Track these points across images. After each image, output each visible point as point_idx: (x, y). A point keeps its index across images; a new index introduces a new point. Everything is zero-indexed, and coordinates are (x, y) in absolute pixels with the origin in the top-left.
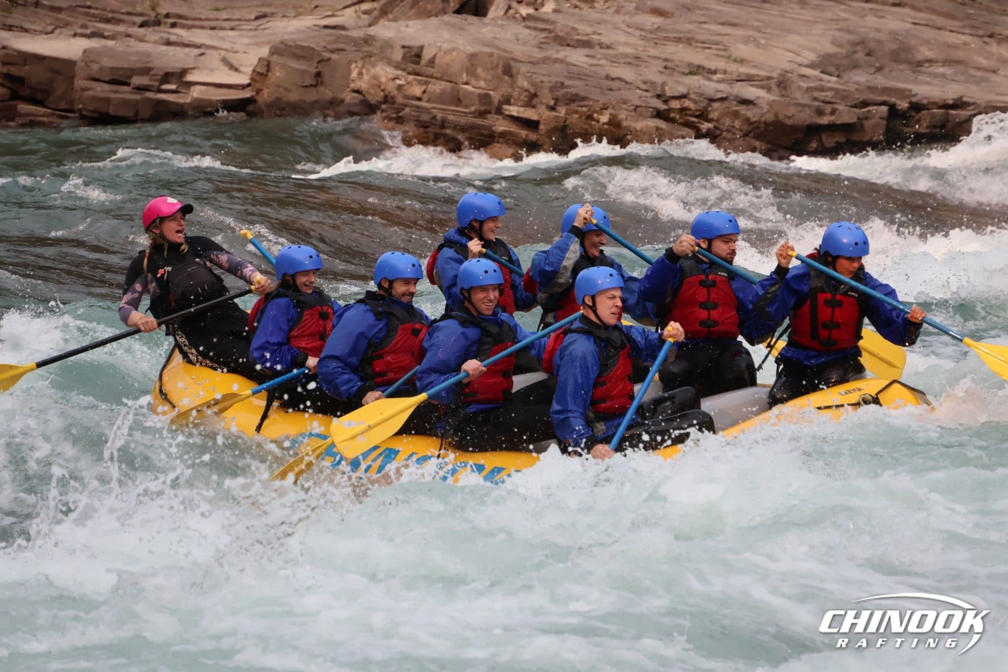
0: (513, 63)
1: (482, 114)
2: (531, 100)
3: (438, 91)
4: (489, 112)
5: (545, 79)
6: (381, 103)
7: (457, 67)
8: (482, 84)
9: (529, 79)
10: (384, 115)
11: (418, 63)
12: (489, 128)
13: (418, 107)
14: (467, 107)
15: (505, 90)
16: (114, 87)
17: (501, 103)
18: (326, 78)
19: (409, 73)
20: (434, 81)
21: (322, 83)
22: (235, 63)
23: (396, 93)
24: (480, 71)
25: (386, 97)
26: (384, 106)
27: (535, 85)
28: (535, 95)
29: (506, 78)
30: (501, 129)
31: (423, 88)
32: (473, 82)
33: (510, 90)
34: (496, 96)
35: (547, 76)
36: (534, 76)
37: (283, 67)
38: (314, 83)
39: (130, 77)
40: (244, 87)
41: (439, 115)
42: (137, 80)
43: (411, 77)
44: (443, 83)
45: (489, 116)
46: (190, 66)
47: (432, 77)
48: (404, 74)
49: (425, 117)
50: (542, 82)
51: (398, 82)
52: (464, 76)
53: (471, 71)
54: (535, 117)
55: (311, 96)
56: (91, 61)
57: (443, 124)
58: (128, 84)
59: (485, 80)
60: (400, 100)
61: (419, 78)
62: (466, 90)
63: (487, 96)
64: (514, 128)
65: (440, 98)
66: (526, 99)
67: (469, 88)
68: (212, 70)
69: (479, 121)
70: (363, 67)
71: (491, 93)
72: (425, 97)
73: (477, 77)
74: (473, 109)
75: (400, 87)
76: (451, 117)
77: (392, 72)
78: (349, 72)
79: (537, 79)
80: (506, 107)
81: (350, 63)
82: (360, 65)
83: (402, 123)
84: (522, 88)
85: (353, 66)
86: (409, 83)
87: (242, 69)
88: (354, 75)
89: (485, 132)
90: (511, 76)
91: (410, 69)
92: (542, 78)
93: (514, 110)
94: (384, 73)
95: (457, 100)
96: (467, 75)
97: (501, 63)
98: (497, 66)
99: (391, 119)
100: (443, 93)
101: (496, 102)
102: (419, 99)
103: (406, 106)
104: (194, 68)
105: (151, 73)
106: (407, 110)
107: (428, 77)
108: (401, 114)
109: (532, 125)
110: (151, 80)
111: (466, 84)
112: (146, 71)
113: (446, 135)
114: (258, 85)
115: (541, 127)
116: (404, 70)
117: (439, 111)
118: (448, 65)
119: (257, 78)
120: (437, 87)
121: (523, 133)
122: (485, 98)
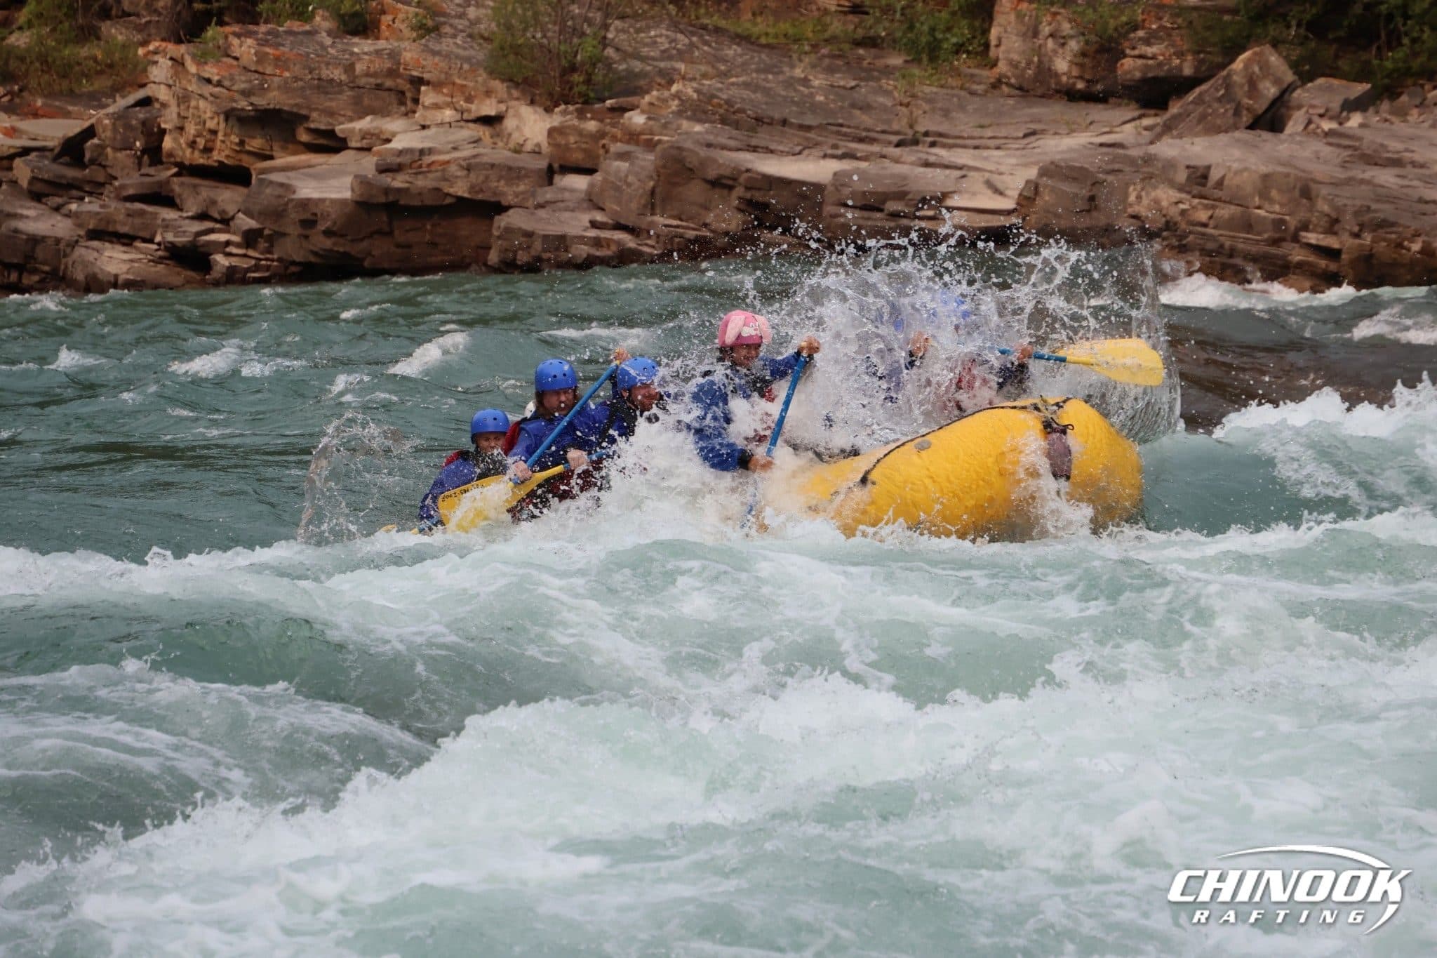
0: (1313, 186)
1: (1276, 242)
2: (1332, 226)
3: (1227, 216)
4: (1283, 240)
5: (1349, 202)
6: (1161, 230)
7: (1249, 189)
8: (1277, 208)
9: (1331, 203)
10: (1165, 243)
11: (1204, 185)
12: (1284, 257)
13: (1204, 234)
14: (1259, 234)
15: (1302, 215)
16: (866, 214)
17: (1298, 230)
18: (1100, 202)
19: (1194, 197)
20: (1222, 205)
21: (1096, 208)
22: (1000, 186)
23: (1179, 219)
24: (1274, 193)
25: (1167, 222)
26: (1165, 234)
27: (1337, 209)
28: (1337, 221)
29: (1304, 201)
30: (1298, 258)
31: (1210, 213)
32: (1267, 206)
33: (1308, 215)
34: (1292, 222)
35: (1350, 199)
36: (1336, 199)
37: (1053, 190)
38: (1087, 207)
39: (884, 202)
40: (1009, 213)
41: (1228, 244)
42: (892, 206)
43: (1196, 201)
44: (1233, 207)
45: (1284, 244)
46: (950, 189)
47: (1219, 200)
48: (1188, 197)
49: (1210, 246)
50: (1345, 205)
51: (1182, 206)
52: (1257, 199)
53: (1264, 194)
54: (1336, 246)
55: (1083, 222)
56: (842, 185)
57: (1232, 253)
58: (881, 210)
59: (1282, 205)
60: (1183, 226)
61: (1206, 202)
62: (1259, 216)
63: (1282, 222)
64: (1312, 258)
65: (1231, 224)
66: (1327, 225)
67: (1261, 212)
68: (974, 194)
69: (1273, 250)
70: (1143, 189)
71: (1287, 218)
72: (1212, 223)
73: (1271, 201)
74: (1266, 236)
75: (1183, 212)
76: (1241, 246)
77: (1174, 195)
78: (1126, 195)
79: (1340, 202)
80: (1303, 234)
81: (1127, 185)
82: (1139, 187)
83: (1184, 252)
84: (1322, 212)
85: (1131, 188)
86: (1193, 208)
87: (1009, 192)
88: (1132, 198)
89: (1280, 262)
90: (1310, 199)
91: (1195, 192)
92: (1345, 201)
93: (1312, 238)
94: (1166, 195)
95: (1248, 225)
96: (1261, 197)
97: (1298, 186)
98: (1294, 187)
99: (1172, 248)
100: (1232, 218)
101: (1292, 228)
102: (1205, 225)
103: (1190, 232)
104: (954, 192)
105: (910, 197)
106: (1191, 238)
107: (1215, 200)
108: (1184, 242)
109: (1333, 254)
110: (907, 205)
111: (1259, 208)
112: (901, 196)
113: (1234, 266)
114: (1023, 210)
115: (1343, 256)
116: (1189, 193)
117: (1225, 238)
118: (1238, 186)
119: (1024, 203)
120: (1225, 212)
121: (1323, 263)
122: (1279, 223)
